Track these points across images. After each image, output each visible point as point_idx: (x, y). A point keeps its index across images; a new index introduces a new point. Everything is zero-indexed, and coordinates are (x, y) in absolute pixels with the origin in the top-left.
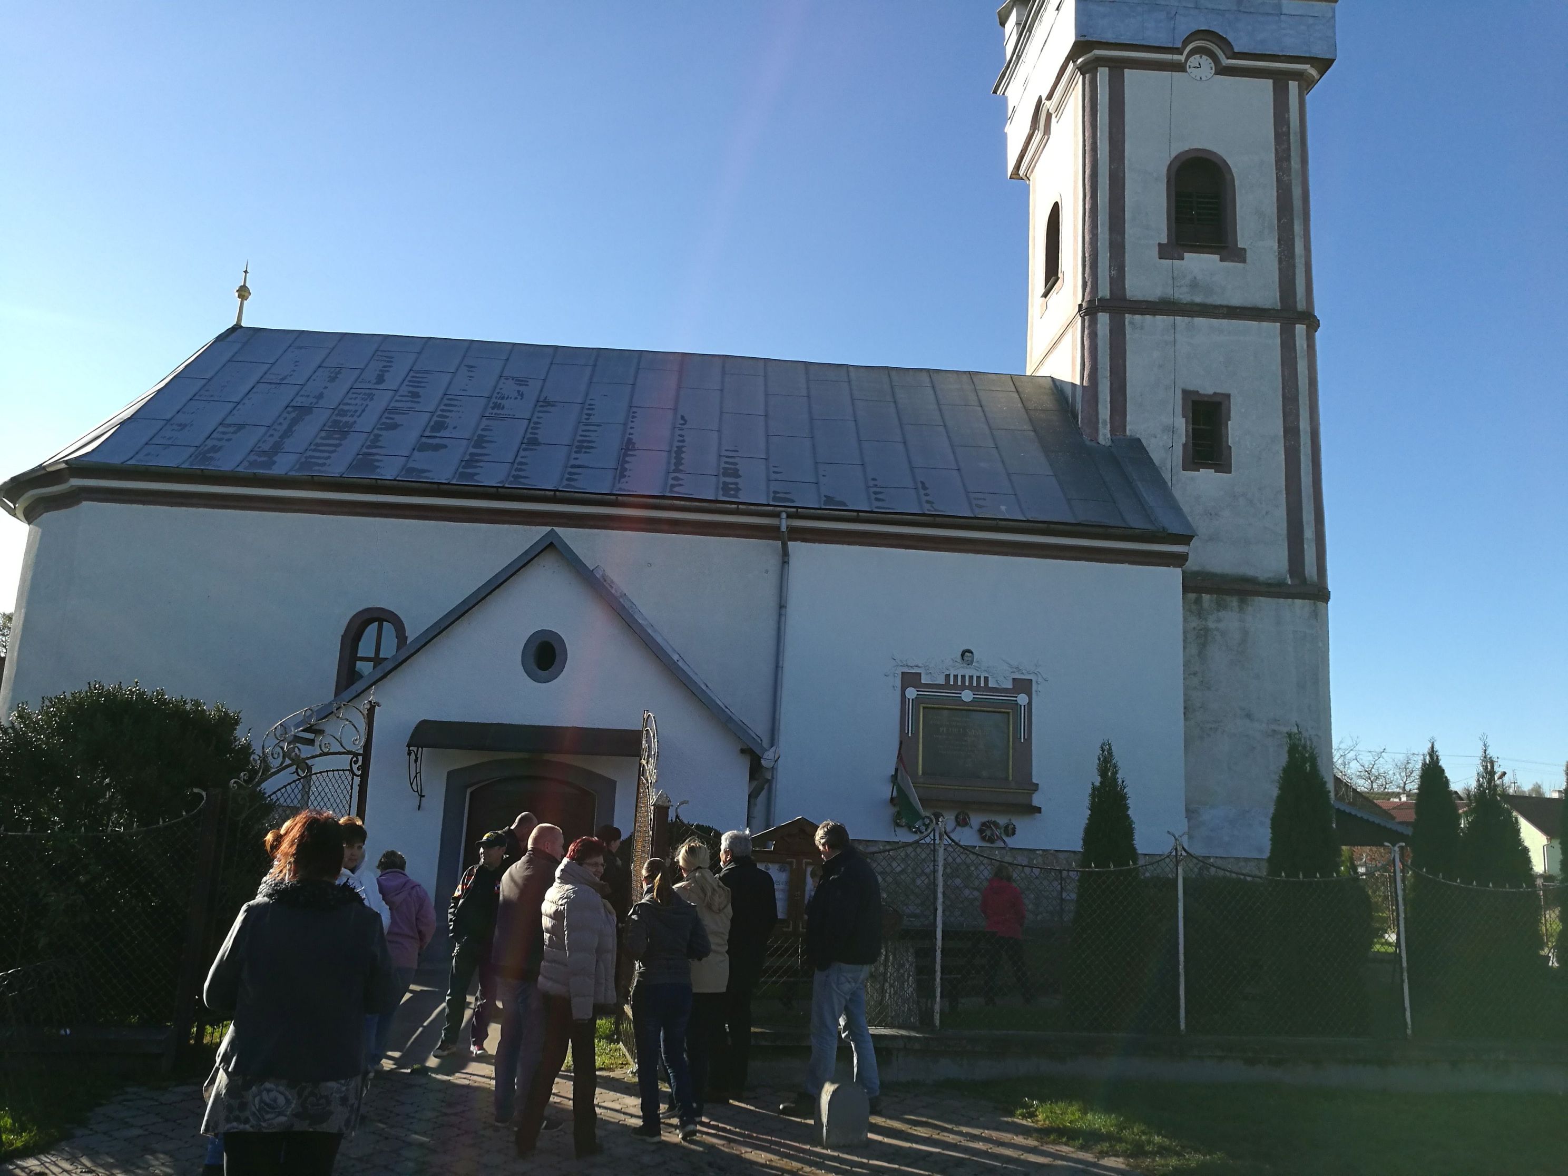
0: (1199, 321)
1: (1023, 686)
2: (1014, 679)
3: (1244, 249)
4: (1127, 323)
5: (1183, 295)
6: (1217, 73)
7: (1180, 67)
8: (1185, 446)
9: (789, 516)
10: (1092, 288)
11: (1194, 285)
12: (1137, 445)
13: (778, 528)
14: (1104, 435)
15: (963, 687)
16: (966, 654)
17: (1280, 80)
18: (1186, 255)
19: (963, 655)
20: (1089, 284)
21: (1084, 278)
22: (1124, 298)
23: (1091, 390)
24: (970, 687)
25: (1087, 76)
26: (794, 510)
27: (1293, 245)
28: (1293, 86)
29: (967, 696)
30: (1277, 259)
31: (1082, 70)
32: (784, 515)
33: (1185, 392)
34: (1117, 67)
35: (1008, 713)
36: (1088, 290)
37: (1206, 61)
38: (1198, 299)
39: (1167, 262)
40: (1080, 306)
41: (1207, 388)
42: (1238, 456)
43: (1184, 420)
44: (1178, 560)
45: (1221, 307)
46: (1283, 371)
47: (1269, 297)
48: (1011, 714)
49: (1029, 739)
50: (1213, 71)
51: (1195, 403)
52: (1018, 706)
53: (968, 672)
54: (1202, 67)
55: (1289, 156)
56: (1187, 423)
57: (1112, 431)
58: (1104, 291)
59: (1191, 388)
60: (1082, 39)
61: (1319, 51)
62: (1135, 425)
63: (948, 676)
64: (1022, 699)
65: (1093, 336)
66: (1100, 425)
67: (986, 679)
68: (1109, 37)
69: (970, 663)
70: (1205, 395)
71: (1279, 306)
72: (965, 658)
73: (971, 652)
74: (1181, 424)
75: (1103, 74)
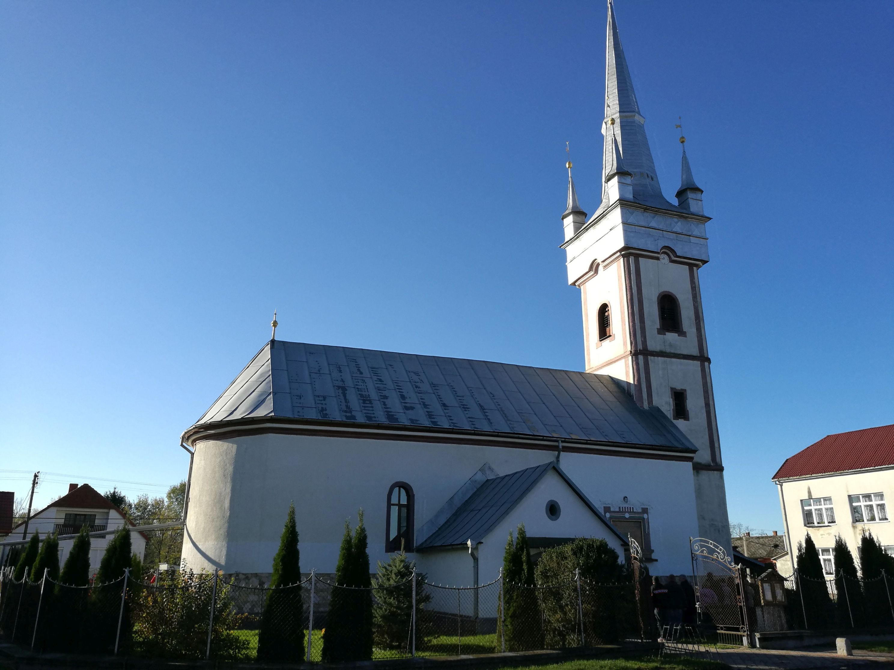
0: (674, 360)
1: (645, 511)
2: (642, 508)
3: (685, 332)
4: (649, 360)
5: (668, 350)
6: (670, 262)
7: (658, 259)
8: (673, 410)
9: (562, 442)
10: (635, 345)
11: (671, 345)
12: (658, 410)
13: (558, 447)
14: (646, 406)
15: (625, 512)
16: (625, 498)
17: (691, 266)
18: (667, 333)
19: (624, 499)
20: (633, 343)
21: (631, 340)
22: (647, 350)
23: (638, 386)
24: (628, 512)
25: (625, 258)
26: (564, 439)
27: (701, 331)
28: (695, 268)
29: (627, 515)
30: (696, 337)
31: (623, 256)
32: (560, 442)
33: (672, 389)
34: (637, 256)
35: (641, 522)
36: (633, 345)
37: (666, 256)
38: (672, 351)
39: (661, 336)
40: (631, 351)
41: (679, 387)
42: (691, 414)
43: (672, 399)
44: (690, 459)
45: (680, 354)
46: (702, 381)
47: (695, 352)
48: (642, 522)
49: (649, 532)
50: (669, 261)
51: (675, 393)
52: (644, 519)
53: (626, 506)
54: (664, 259)
55: (696, 296)
56: (673, 401)
57: (649, 404)
58: (640, 347)
59: (674, 387)
60: (627, 246)
61: (704, 258)
62: (657, 401)
63: (620, 508)
64: (645, 516)
65: (637, 364)
66: (644, 401)
67: (633, 508)
68: (635, 246)
69: (627, 502)
70: (679, 390)
71: (699, 355)
72: (625, 500)
73: (627, 497)
74: (671, 401)
75: (632, 259)
